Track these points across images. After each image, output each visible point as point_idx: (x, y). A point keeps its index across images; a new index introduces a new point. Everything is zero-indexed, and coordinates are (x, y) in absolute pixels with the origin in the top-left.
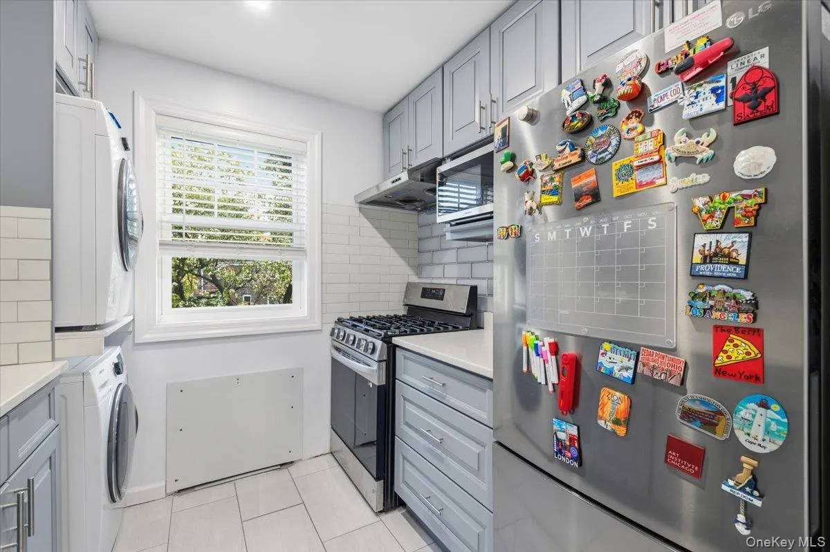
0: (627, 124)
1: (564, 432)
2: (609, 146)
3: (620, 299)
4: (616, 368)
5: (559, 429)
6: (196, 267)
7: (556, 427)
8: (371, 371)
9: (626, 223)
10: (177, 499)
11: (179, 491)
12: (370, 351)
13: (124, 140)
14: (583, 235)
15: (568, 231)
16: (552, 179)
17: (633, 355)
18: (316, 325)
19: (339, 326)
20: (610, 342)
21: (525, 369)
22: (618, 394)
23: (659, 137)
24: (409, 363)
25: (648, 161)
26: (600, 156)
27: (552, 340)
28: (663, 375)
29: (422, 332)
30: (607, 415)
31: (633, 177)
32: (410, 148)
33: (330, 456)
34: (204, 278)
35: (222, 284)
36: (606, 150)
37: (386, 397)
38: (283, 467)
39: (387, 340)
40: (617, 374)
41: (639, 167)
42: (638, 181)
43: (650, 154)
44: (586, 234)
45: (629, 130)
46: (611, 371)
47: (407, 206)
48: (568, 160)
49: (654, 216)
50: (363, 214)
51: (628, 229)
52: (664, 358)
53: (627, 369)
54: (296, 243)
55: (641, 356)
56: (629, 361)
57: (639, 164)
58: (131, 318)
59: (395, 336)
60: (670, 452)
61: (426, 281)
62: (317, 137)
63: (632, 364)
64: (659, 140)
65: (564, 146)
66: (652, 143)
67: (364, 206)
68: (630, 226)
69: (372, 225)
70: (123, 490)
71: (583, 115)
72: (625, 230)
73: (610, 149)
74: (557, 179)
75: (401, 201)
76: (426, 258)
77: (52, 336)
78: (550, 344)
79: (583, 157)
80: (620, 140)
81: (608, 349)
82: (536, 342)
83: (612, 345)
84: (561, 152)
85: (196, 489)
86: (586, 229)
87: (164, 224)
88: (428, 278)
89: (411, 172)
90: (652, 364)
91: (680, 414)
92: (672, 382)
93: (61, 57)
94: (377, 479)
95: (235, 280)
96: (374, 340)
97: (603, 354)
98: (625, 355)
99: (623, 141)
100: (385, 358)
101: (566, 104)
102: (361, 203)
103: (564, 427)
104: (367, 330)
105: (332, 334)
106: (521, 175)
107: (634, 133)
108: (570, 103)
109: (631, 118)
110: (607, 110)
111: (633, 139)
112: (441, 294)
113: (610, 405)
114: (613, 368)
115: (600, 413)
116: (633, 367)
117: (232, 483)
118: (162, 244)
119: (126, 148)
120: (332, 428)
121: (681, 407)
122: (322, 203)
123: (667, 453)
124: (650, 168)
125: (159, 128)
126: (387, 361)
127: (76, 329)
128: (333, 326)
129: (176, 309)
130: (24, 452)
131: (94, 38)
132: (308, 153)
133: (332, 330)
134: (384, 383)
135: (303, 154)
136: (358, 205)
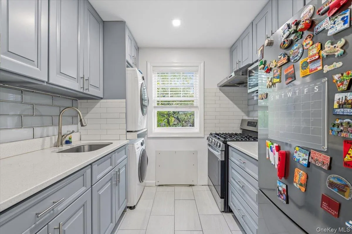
0: (305, 42)
1: (281, 187)
2: (298, 54)
3: (303, 126)
4: (301, 159)
5: (279, 185)
6: (172, 114)
7: (278, 184)
8: (219, 154)
9: (305, 89)
10: (158, 188)
11: (159, 185)
12: (218, 146)
13: (143, 77)
14: (289, 96)
15: (283, 95)
16: (277, 71)
17: (307, 154)
18: (202, 135)
19: (210, 136)
20: (299, 147)
21: (267, 157)
22: (301, 171)
23: (318, 46)
24: (234, 153)
25: (314, 59)
26: (295, 59)
27: (277, 145)
28: (320, 164)
29: (242, 140)
30: (297, 181)
31: (308, 67)
32: (239, 61)
33: (207, 187)
34: (175, 118)
35: (180, 120)
36: (297, 55)
37: (225, 166)
38: (191, 186)
39: (225, 142)
40: (301, 162)
41: (311, 62)
42: (310, 69)
43: (315, 55)
44: (290, 96)
45: (307, 44)
46: (299, 161)
47: (240, 86)
48: (282, 62)
49: (317, 85)
50: (221, 91)
51: (306, 92)
52: (321, 155)
53: (305, 160)
55: (311, 154)
56: (306, 156)
57: (310, 60)
58: (146, 130)
59: (228, 141)
60: (323, 202)
61: (250, 119)
62: (202, 64)
63: (307, 157)
64: (318, 48)
65: (281, 56)
66: (316, 50)
67: (221, 88)
68: (307, 91)
69: (225, 95)
70: (143, 180)
71: (287, 40)
72: (305, 93)
73: (299, 55)
74: (279, 71)
75: (238, 84)
76: (251, 108)
77: (126, 133)
78: (276, 147)
79: (289, 60)
80: (303, 50)
81: (298, 150)
82: (271, 145)
83: (299, 148)
84: (280, 58)
85: (164, 186)
86: (290, 93)
87: (155, 101)
88: (252, 117)
89: (236, 72)
90: (316, 158)
91: (328, 184)
92: (324, 167)
93: (128, 58)
94: (221, 198)
95: (184, 119)
96: (220, 142)
97: (296, 152)
98: (304, 153)
99: (304, 50)
100: (224, 149)
101: (282, 36)
102: (220, 86)
103: (281, 185)
104: (219, 139)
105: (207, 139)
106: (266, 70)
107: (308, 46)
108: (283, 36)
109: (307, 39)
110: (297, 37)
111: (308, 49)
112: (255, 124)
113: (298, 176)
114: (299, 159)
115: (295, 180)
116: (308, 159)
117: (173, 187)
118: (154, 107)
119: (143, 79)
120: (208, 176)
121: (329, 181)
122: (204, 89)
123: (322, 204)
124: (316, 62)
125: (153, 71)
126: (225, 151)
127: (132, 132)
128: (208, 136)
129: (158, 128)
130: (119, 161)
131: (137, 48)
132: (199, 71)
133: (208, 137)
134: (224, 160)
135: (197, 71)
136: (219, 87)
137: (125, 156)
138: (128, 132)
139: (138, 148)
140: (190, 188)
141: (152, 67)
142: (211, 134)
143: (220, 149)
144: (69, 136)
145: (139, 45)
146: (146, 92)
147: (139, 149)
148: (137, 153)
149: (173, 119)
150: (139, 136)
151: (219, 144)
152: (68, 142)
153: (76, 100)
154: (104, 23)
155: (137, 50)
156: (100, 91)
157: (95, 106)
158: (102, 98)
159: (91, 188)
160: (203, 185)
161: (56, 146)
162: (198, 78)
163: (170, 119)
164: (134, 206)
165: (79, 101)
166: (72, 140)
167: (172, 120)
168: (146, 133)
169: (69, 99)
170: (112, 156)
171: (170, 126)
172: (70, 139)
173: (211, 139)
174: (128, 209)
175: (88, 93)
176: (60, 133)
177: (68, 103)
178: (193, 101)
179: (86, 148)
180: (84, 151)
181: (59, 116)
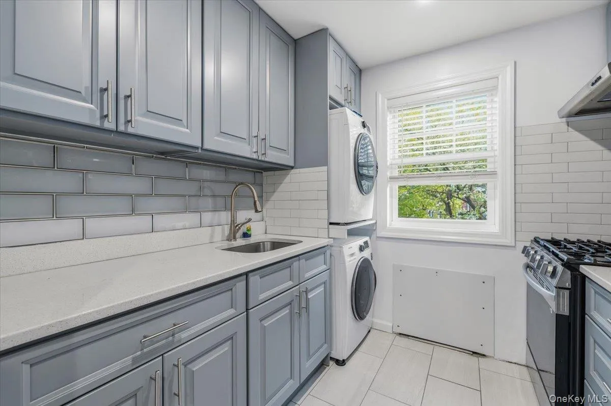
6: (455, 191)
8: (549, 295)
10: (398, 338)
11: (400, 334)
12: (549, 274)
13: (364, 122)
18: (509, 241)
19: (533, 245)
24: (602, 301)
34: (461, 199)
35: (475, 204)
37: (571, 330)
38: (476, 355)
39: (572, 267)
50: (573, 128)
54: (490, 167)
58: (374, 222)
59: (585, 264)
62: (509, 71)
67: (573, 119)
77: (328, 226)
85: (410, 337)
87: (393, 166)
93: (332, 91)
96: (557, 263)
100: (568, 285)
104: (555, 254)
105: (524, 251)
117: (432, 346)
118: (391, 178)
119: (365, 126)
122: (515, 128)
125: (390, 107)
126: (573, 291)
127: (338, 224)
128: (528, 244)
129: (401, 219)
130: (308, 275)
131: (357, 72)
132: (500, 87)
133: (525, 247)
134: (568, 315)
135: (495, 88)
136: (564, 120)
137: (324, 267)
138: (331, 224)
139: (352, 255)
140: (474, 359)
141: (386, 100)
142: (536, 240)
143: (554, 282)
144: (247, 225)
145: (360, 65)
146: (371, 151)
147: (354, 257)
148: (347, 265)
149: (458, 202)
150: (351, 233)
151: (550, 269)
152: (246, 235)
153: (259, 172)
154: (295, 43)
155: (358, 75)
156: (289, 157)
157: (283, 181)
158: (292, 168)
159: (245, 313)
160: (511, 362)
161: (228, 240)
162: (496, 105)
163: (451, 204)
164: (344, 360)
165: (265, 174)
166: (253, 232)
167: (458, 204)
168: (375, 228)
169: (249, 171)
170: (292, 263)
171: (451, 216)
172: (249, 230)
173: (532, 252)
174: (331, 363)
175: (266, 159)
176: (233, 221)
177: (248, 177)
178: (484, 160)
179: (268, 246)
180: (264, 251)
181: (232, 196)
